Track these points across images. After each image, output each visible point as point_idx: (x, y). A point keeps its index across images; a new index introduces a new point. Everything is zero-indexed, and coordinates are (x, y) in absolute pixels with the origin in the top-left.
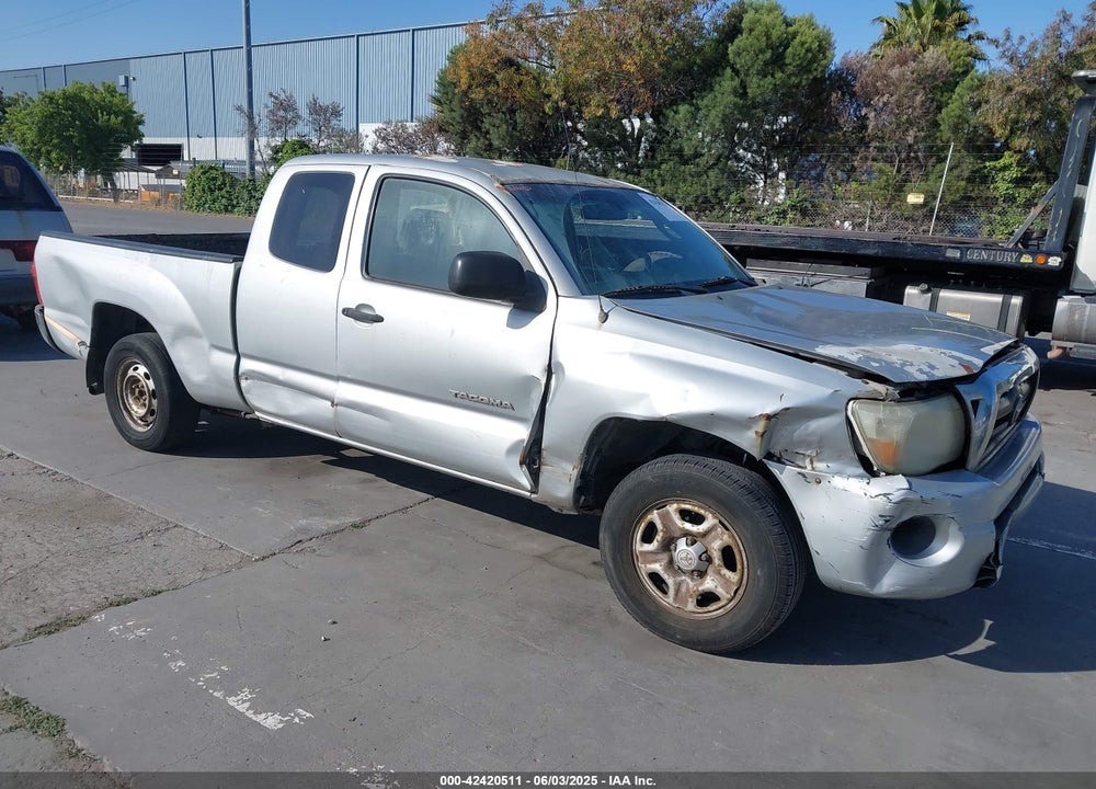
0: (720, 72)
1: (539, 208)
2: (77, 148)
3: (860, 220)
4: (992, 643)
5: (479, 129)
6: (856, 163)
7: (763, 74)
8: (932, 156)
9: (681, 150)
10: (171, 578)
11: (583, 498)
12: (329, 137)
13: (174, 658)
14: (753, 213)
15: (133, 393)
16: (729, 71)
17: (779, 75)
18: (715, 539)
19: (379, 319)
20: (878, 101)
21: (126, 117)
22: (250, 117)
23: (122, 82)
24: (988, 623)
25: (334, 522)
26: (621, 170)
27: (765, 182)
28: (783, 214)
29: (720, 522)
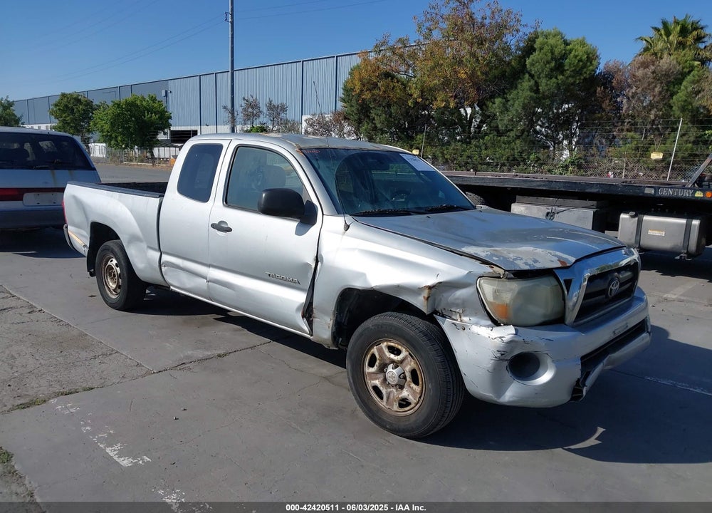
0: (521, 77)
1: (322, 164)
2: (132, 134)
3: (619, 171)
4: (600, 442)
5: (368, 117)
6: (615, 133)
7: (550, 77)
8: (668, 128)
9: (497, 127)
10: (103, 381)
11: (341, 339)
12: (278, 124)
13: (86, 424)
14: (546, 167)
15: (110, 275)
16: (527, 76)
17: (560, 77)
18: (407, 365)
19: (230, 230)
20: (630, 92)
21: (162, 115)
22: (233, 113)
23: (164, 94)
24: (600, 430)
25: (208, 353)
26: (459, 141)
27: (554, 147)
28: (566, 167)
29: (410, 354)
